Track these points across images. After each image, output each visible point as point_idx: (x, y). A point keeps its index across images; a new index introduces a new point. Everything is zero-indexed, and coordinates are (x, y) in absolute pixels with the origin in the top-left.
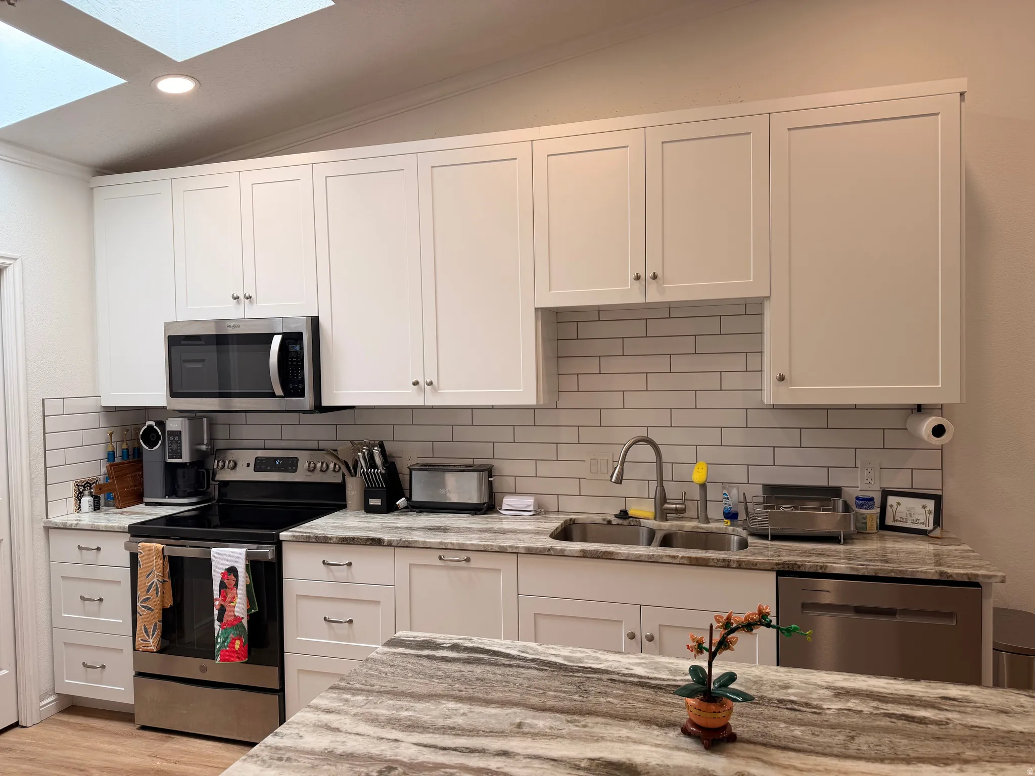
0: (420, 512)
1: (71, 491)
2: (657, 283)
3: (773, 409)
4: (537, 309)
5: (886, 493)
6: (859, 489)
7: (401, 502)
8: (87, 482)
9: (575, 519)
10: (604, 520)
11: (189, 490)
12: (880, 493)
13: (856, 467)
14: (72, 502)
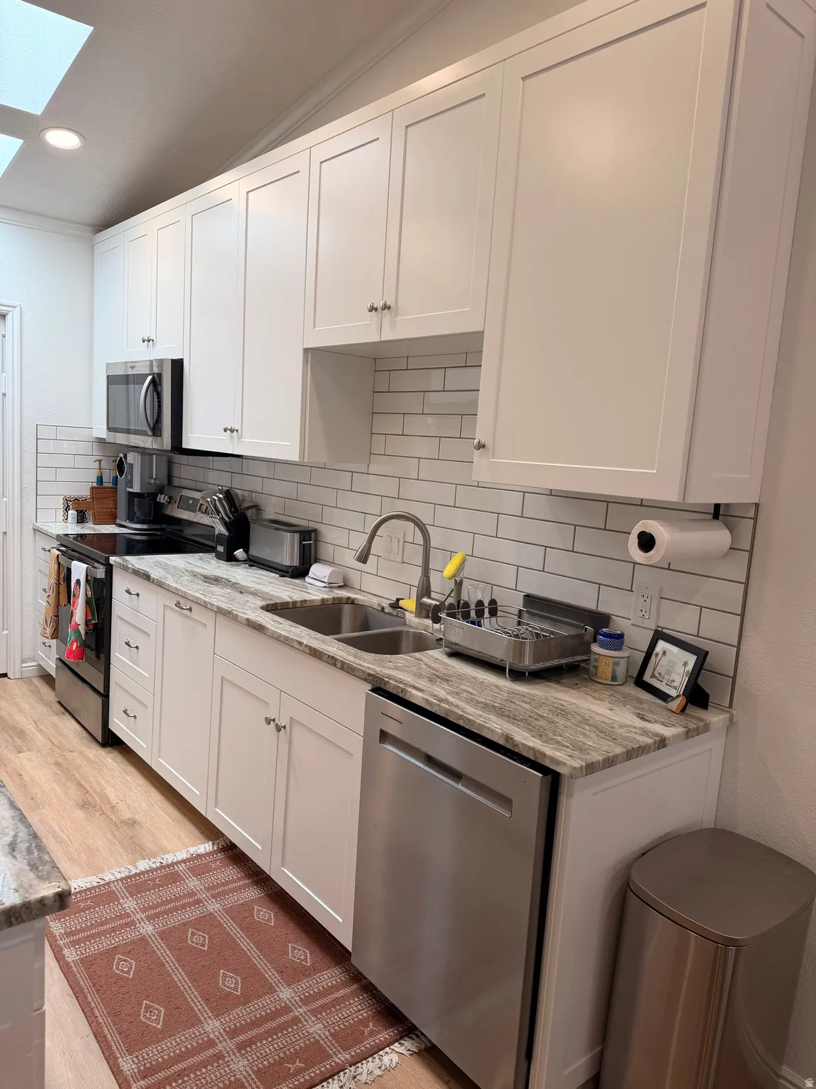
0: (252, 566)
1: (60, 504)
2: (391, 315)
3: (551, 495)
4: (306, 351)
5: (659, 635)
6: (631, 622)
7: (239, 553)
8: (76, 499)
9: (354, 599)
10: (379, 605)
11: (141, 518)
12: (652, 633)
13: (631, 591)
14: (61, 512)
